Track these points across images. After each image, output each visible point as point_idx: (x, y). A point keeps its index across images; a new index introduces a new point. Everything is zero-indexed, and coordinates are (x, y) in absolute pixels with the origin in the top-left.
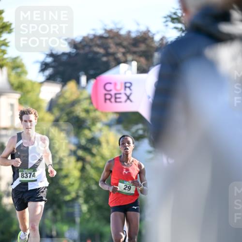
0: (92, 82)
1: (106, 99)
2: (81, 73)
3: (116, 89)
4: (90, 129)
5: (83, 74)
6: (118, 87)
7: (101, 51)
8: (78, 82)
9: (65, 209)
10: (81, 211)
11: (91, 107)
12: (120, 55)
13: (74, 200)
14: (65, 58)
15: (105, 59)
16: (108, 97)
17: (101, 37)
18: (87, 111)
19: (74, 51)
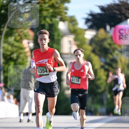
0: (113, 29)
1: (120, 38)
2: (106, 24)
3: (125, 33)
4: (111, 54)
5: (108, 25)
6: (127, 32)
7: (118, 12)
8: (105, 28)
9: (98, 97)
10: (107, 98)
11: (112, 43)
12: (127, 15)
13: (103, 92)
14: (98, 16)
15: (119, 17)
16: (121, 37)
17: (118, 5)
18: (110, 45)
19: (103, 13)
